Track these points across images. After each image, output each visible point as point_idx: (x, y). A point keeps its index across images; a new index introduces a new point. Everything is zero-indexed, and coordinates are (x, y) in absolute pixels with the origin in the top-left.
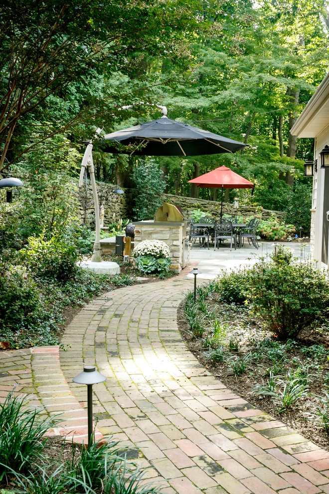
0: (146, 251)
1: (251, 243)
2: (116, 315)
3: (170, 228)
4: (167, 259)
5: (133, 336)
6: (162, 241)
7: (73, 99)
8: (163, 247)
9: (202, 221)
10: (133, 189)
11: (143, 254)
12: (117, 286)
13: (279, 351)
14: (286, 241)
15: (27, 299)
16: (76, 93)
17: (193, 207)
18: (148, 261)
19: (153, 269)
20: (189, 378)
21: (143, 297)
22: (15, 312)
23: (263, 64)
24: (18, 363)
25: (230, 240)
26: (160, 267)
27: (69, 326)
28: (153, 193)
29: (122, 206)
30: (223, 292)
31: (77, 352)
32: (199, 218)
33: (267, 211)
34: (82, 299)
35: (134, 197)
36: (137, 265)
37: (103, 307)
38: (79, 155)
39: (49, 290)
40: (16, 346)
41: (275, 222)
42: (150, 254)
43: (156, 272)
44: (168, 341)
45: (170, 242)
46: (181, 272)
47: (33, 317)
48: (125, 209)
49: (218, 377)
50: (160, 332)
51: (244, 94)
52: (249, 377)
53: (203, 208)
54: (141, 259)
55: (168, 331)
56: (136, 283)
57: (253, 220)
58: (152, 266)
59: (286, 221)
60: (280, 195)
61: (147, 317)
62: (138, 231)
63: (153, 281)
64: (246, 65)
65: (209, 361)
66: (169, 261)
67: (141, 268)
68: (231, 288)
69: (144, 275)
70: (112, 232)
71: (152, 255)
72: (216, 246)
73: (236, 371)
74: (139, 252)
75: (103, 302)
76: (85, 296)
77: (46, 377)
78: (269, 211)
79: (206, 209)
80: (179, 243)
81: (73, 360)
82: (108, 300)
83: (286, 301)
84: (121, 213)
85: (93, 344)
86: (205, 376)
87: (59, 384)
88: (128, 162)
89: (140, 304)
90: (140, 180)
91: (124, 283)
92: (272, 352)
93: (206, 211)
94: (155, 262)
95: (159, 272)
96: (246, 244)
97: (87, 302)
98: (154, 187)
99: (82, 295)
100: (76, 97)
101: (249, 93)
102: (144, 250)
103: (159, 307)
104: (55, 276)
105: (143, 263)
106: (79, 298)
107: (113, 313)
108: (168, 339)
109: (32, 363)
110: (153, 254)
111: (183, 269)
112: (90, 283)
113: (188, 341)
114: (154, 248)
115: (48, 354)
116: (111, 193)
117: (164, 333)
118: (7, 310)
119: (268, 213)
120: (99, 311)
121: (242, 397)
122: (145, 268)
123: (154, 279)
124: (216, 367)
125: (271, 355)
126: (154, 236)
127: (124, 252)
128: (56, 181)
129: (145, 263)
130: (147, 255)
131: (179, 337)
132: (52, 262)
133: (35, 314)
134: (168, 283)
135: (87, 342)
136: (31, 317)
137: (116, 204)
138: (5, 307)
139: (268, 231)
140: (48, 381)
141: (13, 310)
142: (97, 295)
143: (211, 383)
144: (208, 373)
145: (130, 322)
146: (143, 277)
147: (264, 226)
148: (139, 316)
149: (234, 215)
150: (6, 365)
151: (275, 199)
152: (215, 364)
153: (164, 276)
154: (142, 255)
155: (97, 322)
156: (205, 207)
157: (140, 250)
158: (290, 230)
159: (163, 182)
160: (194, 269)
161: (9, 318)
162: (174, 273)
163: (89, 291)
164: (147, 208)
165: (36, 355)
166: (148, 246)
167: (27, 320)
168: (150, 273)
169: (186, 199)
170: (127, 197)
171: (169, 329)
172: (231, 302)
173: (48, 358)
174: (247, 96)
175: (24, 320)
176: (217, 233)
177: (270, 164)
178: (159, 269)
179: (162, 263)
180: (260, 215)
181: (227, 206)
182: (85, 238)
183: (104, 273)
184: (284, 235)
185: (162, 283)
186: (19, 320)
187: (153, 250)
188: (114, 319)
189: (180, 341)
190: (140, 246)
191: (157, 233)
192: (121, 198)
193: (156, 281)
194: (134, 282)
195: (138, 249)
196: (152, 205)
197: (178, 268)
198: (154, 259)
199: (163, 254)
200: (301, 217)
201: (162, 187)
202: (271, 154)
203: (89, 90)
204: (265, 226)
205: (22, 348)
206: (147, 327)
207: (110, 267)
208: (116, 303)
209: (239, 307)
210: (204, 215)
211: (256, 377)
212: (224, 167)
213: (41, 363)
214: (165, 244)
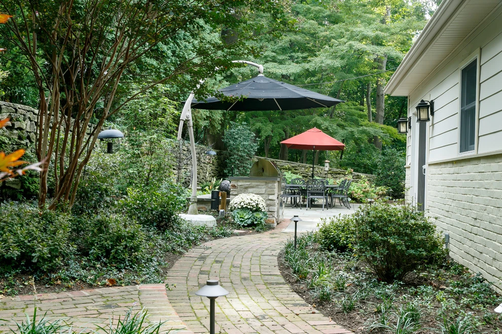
0: (242, 204)
1: (342, 204)
2: (217, 262)
3: (266, 183)
4: (263, 212)
5: (236, 280)
6: (258, 195)
7: (169, 62)
8: (259, 201)
9: (293, 181)
10: (224, 152)
11: (240, 207)
12: (215, 237)
13: (387, 290)
15: (132, 240)
16: (172, 56)
17: (284, 169)
18: (245, 214)
19: (249, 222)
20: (297, 315)
21: (242, 246)
22: (120, 251)
23: (352, 32)
24: (126, 297)
25: (321, 201)
26: (256, 220)
27: (171, 269)
28: (245, 155)
29: (214, 168)
30: (323, 241)
31: (181, 292)
32: (290, 180)
33: (356, 173)
34: (182, 246)
35: (225, 159)
36: (234, 218)
37: (203, 255)
38: (176, 112)
39: (149, 237)
40: (121, 283)
41: (366, 184)
42: (246, 207)
43: (252, 225)
44: (271, 284)
45: (266, 197)
46: (276, 226)
47: (137, 257)
48: (217, 170)
49: (326, 315)
50: (263, 276)
51: (335, 61)
52: (358, 314)
53: (294, 171)
54: (238, 213)
55: (270, 275)
56: (233, 234)
57: (344, 182)
58: (249, 219)
59: (376, 184)
60: (370, 159)
61: (248, 264)
62: (235, 185)
63: (250, 234)
64: (336, 33)
65: (316, 301)
66: (265, 215)
67: (237, 221)
68: (332, 236)
69: (241, 227)
70: (205, 190)
71: (248, 209)
72: (309, 207)
73: (345, 308)
74: (235, 205)
75: (203, 250)
76: (184, 245)
77: (155, 309)
78: (359, 174)
79: (297, 171)
80: (274, 197)
81: (178, 298)
82: (208, 248)
83: (392, 241)
84: (213, 174)
85: (197, 285)
86: (313, 313)
87: (169, 315)
88: (220, 124)
89: (239, 252)
90: (232, 142)
91: (221, 234)
92: (380, 292)
93: (297, 173)
94: (251, 215)
95: (256, 225)
96: (338, 205)
97: (186, 249)
98: (245, 149)
99: (182, 243)
100: (172, 61)
101: (339, 60)
102: (240, 203)
103: (259, 255)
104: (155, 224)
105: (239, 216)
106: (179, 245)
107: (214, 259)
108: (272, 282)
109: (140, 297)
110: (249, 207)
111: (278, 224)
112: (189, 232)
113: (292, 284)
114: (251, 202)
115: (155, 290)
116: (203, 154)
117: (267, 276)
118: (111, 250)
119: (358, 175)
120: (199, 258)
121: (354, 331)
122: (241, 221)
123: (251, 231)
124: (323, 306)
125: (379, 294)
126: (250, 190)
127: (220, 206)
128: (153, 136)
129: (242, 216)
130: (244, 208)
131: (283, 281)
132: (152, 210)
133: (138, 254)
134: (265, 236)
135: (190, 283)
136: (135, 258)
137: (208, 166)
138: (110, 247)
139: (358, 193)
140: (158, 312)
141: (117, 250)
142: (195, 245)
143: (319, 319)
144: (317, 311)
145: (231, 267)
146: (240, 229)
147: (355, 188)
148: (240, 263)
149: (325, 177)
150: (114, 298)
151: (365, 163)
152: (322, 303)
153: (261, 229)
154: (238, 208)
155: (199, 267)
156: (295, 169)
157: (236, 204)
158: (380, 192)
159: (255, 144)
160: (295, 216)
161: (114, 258)
162: (269, 227)
163: (188, 240)
164: (239, 169)
165: (143, 291)
166: (245, 199)
167: (131, 261)
168: (247, 226)
169: (277, 161)
170: (219, 159)
171: (271, 273)
172: (332, 250)
173: (155, 294)
174: (338, 63)
175: (129, 260)
176: (309, 193)
177: (361, 128)
178: (255, 223)
179: (258, 216)
180: (350, 177)
181: (318, 168)
182: (179, 194)
183: (202, 225)
184: (374, 197)
185: (258, 235)
186: (123, 260)
187: (249, 203)
188: (215, 264)
189: (283, 284)
190: (236, 200)
191: (253, 187)
192: (213, 159)
193: (253, 233)
194: (231, 233)
195: (235, 203)
196: (244, 166)
197: (273, 223)
198: (251, 212)
199: (260, 208)
200: (391, 179)
201: (253, 149)
202: (359, 119)
203: (184, 54)
205: (128, 285)
206: (249, 272)
207: (207, 219)
208: (214, 252)
209: (340, 255)
210: (295, 176)
211: (366, 313)
212: (315, 129)
213: (149, 298)
214: (261, 198)
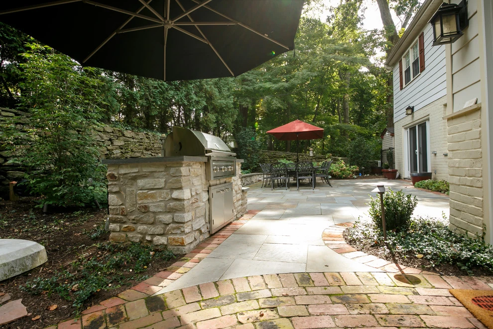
1: (324, 181)
3: (166, 167)
14: (352, 179)
33: (334, 157)
41: (342, 164)
45: (167, 193)
57: (324, 164)
59: (350, 164)
62: (113, 175)
78: (336, 157)
96: (320, 183)
139: (337, 172)
156: (289, 157)
158: (355, 170)
176: (298, 174)
180: (329, 160)
181: (305, 155)
184: (350, 174)
191: (144, 176)
204: (334, 168)
